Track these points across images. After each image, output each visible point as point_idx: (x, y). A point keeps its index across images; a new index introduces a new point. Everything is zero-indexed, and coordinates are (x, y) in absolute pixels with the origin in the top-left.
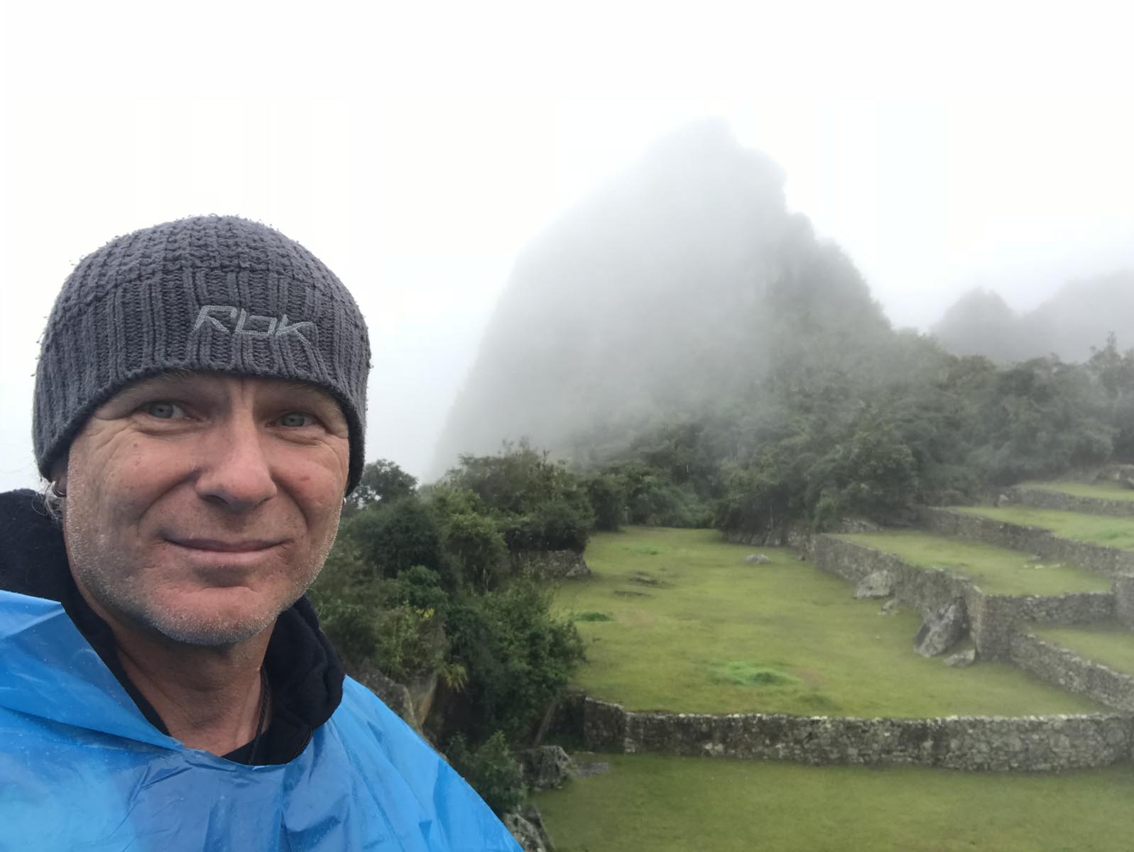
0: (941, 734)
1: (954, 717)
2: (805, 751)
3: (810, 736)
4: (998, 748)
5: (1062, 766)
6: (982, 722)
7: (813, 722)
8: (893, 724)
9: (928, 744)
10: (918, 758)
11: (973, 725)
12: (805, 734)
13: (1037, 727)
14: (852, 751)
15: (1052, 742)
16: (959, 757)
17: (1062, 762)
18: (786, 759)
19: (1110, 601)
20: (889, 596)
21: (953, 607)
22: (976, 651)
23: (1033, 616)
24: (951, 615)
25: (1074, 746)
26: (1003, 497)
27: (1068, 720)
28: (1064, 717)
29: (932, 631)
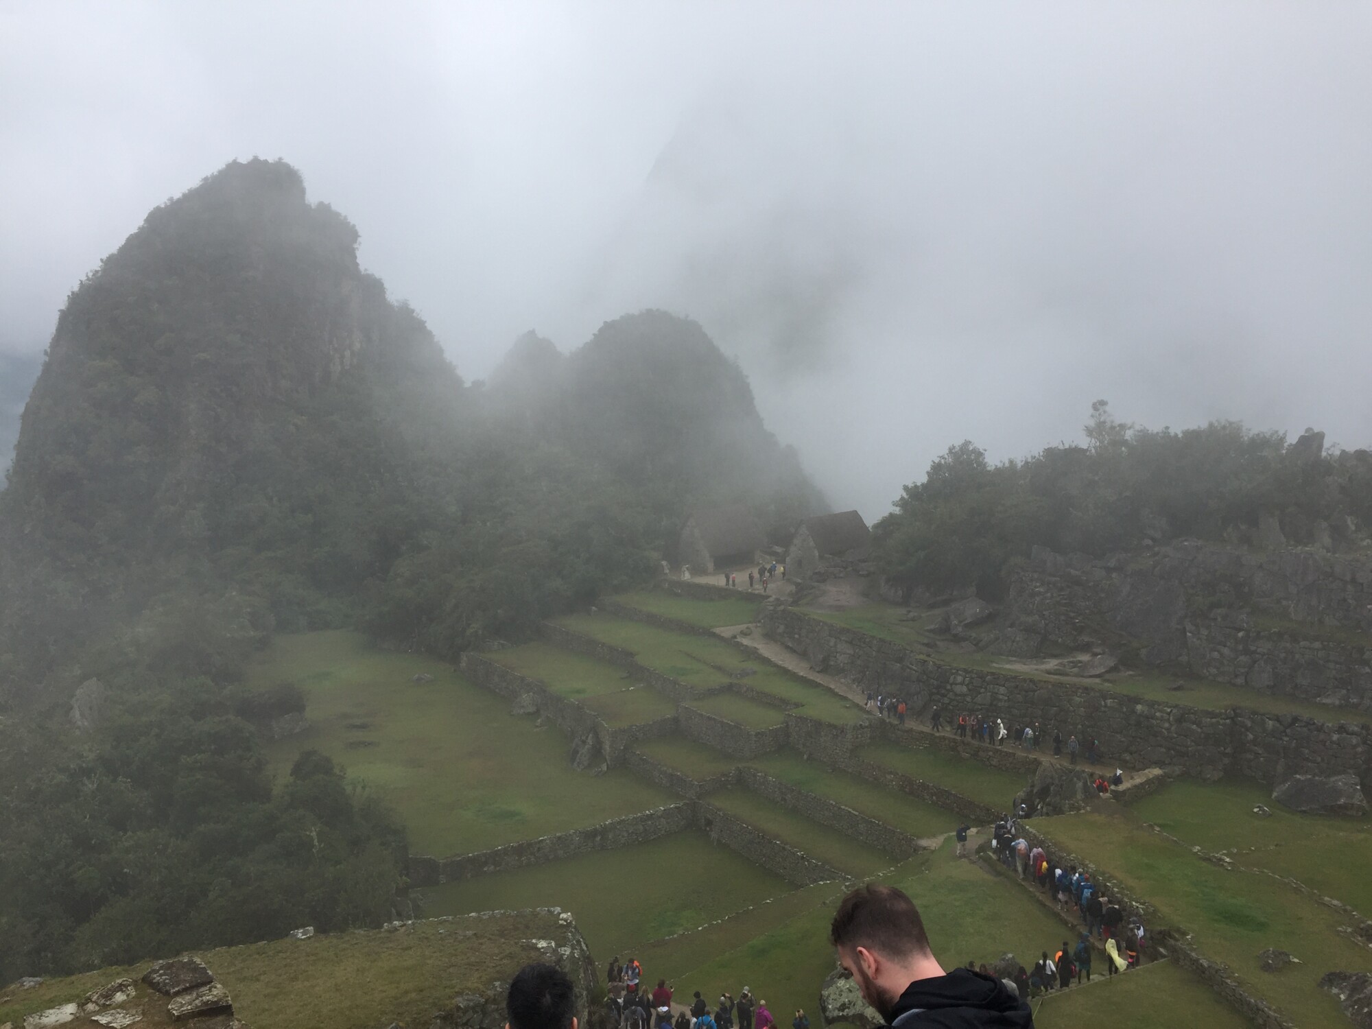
0: (604, 831)
1: (609, 821)
2: (537, 858)
3: (539, 849)
4: (632, 832)
5: (662, 835)
6: (623, 820)
7: (540, 841)
8: (580, 833)
9: (598, 838)
10: (593, 847)
11: (619, 823)
12: (536, 849)
13: (650, 817)
14: (561, 852)
15: (657, 824)
16: (613, 842)
17: (663, 832)
18: (527, 865)
19: (676, 720)
20: (537, 713)
21: (591, 735)
22: (607, 765)
23: (637, 738)
24: (590, 741)
25: (668, 823)
26: (594, 608)
27: (665, 810)
28: (662, 808)
29: (580, 753)
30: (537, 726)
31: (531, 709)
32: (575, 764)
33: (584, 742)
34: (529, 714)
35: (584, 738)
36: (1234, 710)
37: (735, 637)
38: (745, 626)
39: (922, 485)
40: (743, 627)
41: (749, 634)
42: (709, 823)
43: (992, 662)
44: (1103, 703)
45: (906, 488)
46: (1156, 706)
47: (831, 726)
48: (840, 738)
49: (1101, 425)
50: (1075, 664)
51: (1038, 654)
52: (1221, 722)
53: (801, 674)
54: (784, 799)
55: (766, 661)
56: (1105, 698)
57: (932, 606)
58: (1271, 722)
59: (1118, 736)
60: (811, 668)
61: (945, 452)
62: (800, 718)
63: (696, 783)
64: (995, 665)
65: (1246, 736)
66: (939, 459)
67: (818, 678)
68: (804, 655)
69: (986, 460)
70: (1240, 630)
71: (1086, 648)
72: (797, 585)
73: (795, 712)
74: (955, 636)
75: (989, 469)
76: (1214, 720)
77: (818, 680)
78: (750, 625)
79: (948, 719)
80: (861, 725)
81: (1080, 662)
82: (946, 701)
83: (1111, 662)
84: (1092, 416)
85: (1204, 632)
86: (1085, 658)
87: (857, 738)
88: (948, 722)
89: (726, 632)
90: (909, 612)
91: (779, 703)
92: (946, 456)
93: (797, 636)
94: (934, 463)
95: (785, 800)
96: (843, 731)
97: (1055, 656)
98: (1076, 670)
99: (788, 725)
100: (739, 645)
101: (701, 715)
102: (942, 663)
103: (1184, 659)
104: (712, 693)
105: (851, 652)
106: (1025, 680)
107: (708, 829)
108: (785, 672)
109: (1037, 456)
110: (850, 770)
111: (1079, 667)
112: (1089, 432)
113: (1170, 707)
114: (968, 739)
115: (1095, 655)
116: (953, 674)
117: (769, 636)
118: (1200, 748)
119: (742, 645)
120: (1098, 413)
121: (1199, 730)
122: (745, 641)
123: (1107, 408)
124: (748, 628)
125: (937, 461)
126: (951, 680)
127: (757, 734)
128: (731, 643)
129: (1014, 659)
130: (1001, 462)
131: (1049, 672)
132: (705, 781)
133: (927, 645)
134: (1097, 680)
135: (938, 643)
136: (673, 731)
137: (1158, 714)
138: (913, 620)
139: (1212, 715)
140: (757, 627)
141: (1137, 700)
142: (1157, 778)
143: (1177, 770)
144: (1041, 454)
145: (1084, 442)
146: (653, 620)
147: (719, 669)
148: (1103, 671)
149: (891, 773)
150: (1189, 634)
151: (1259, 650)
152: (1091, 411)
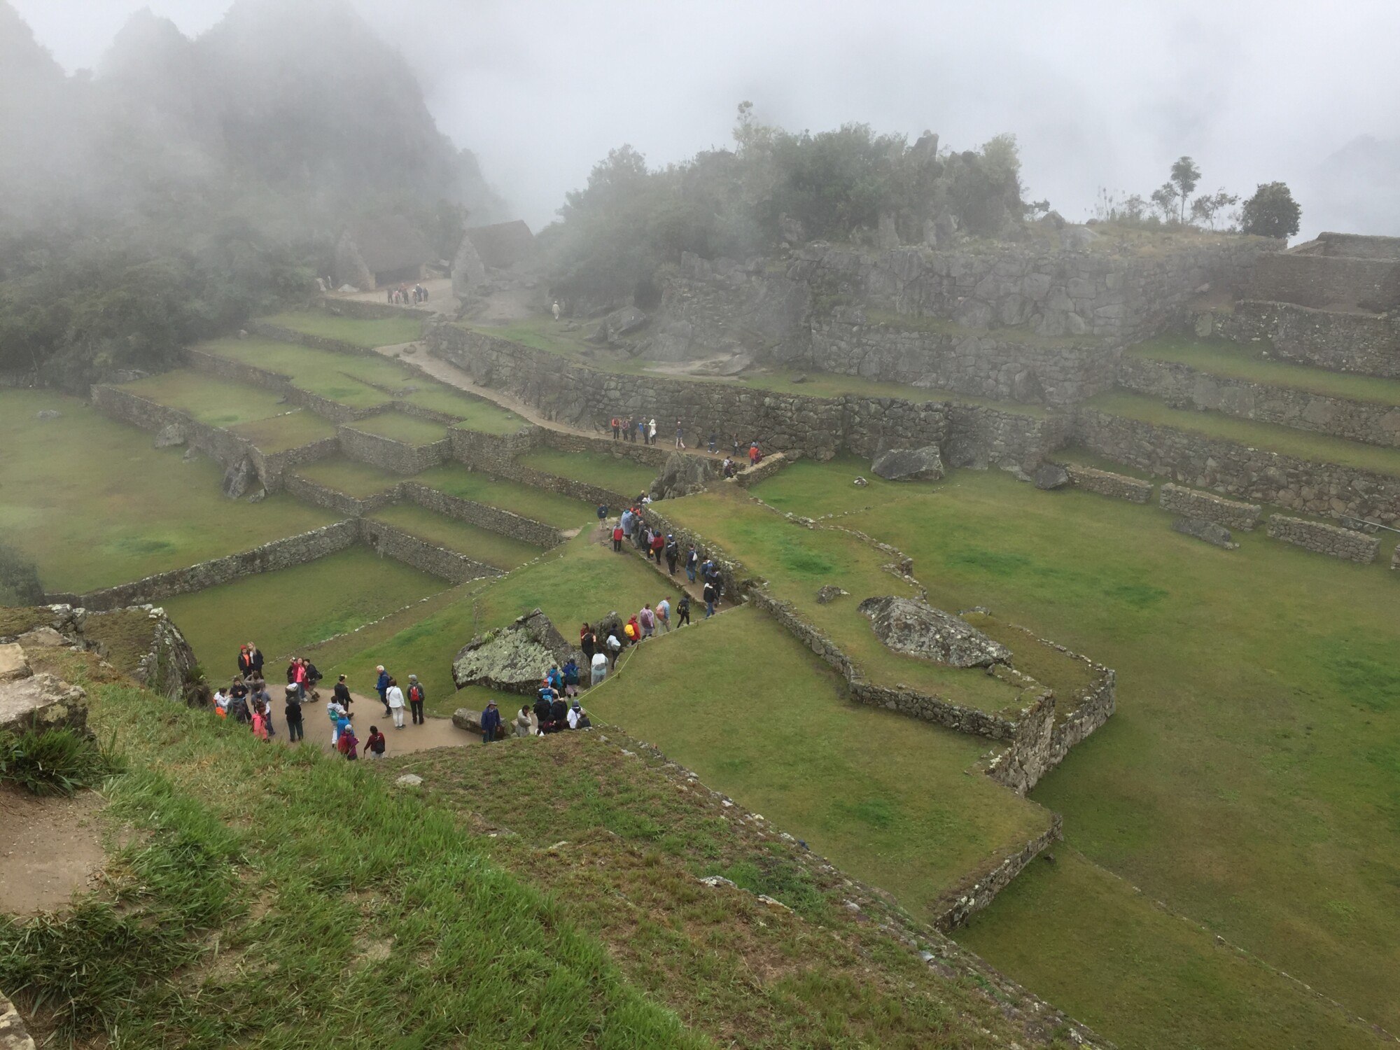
0: (263, 555)
1: (268, 544)
2: (191, 585)
3: (193, 577)
4: (295, 553)
5: (327, 553)
6: (283, 542)
7: (193, 569)
8: (237, 557)
9: (258, 562)
10: (253, 571)
11: (279, 545)
12: (189, 577)
13: (312, 537)
14: (217, 578)
15: (321, 543)
16: (275, 564)
17: (327, 551)
18: (181, 593)
19: (337, 442)
20: (185, 445)
21: (244, 462)
22: (265, 491)
23: (295, 463)
24: (244, 468)
25: (332, 541)
26: (243, 331)
27: (328, 529)
28: (325, 528)
29: (234, 481)
30: (187, 458)
31: (179, 441)
32: (230, 493)
33: (238, 470)
34: (176, 445)
35: (237, 465)
36: (845, 397)
37: (397, 356)
38: (409, 344)
39: (585, 191)
40: (407, 345)
41: (413, 352)
42: (375, 538)
43: (644, 366)
44: (737, 399)
45: (568, 195)
46: (781, 398)
47: (492, 437)
48: (501, 448)
49: (747, 127)
50: (716, 365)
51: (686, 358)
52: (834, 408)
53: (465, 389)
54: (448, 510)
55: (429, 378)
56: (739, 393)
57: (593, 316)
58: (874, 405)
59: (749, 427)
60: (474, 383)
61: (606, 156)
62: (462, 431)
63: (359, 501)
64: (645, 369)
65: (854, 418)
66: (599, 164)
67: (482, 392)
68: (467, 370)
69: (645, 166)
70: (854, 325)
71: (726, 349)
72: (462, 299)
73: (457, 426)
74: (612, 343)
75: (649, 174)
76: (828, 407)
77: (482, 395)
78: (414, 343)
79: (604, 424)
80: (521, 434)
81: (721, 362)
82: (601, 406)
83: (747, 361)
84: (739, 118)
85: (826, 328)
86: (725, 358)
87: (517, 446)
88: (603, 426)
89: (388, 350)
90: (571, 322)
91: (443, 419)
92: (607, 161)
93: (460, 352)
94: (595, 168)
95: (450, 510)
96: (503, 441)
97: (701, 358)
98: (717, 370)
99: (450, 440)
100: (401, 363)
101: (362, 435)
102: (596, 370)
103: (809, 354)
104: (373, 413)
105: (513, 365)
106: (671, 382)
107: (374, 544)
108: (448, 388)
109: (691, 160)
110: (512, 477)
111: (719, 367)
112: (737, 136)
113: (792, 398)
114: (621, 439)
115: (735, 354)
116: (607, 380)
117: (434, 353)
118: (816, 432)
119: (405, 363)
120: (743, 115)
121: (816, 417)
122: (408, 359)
123: (752, 110)
124: (411, 346)
125: (598, 165)
126: (605, 387)
127: (420, 450)
128: (394, 361)
129: (663, 363)
130: (659, 166)
131: (693, 374)
132: (369, 498)
133: (584, 354)
134: (735, 378)
135: (597, 352)
136: (334, 453)
137: (783, 405)
138: (573, 330)
139: (827, 402)
140: (421, 345)
141: (765, 394)
142: (779, 461)
143: (798, 453)
144: (695, 158)
145: (733, 146)
146: (309, 342)
147: (381, 388)
148: (740, 369)
149: (548, 477)
150: (813, 331)
151: (870, 342)
152: (737, 113)
